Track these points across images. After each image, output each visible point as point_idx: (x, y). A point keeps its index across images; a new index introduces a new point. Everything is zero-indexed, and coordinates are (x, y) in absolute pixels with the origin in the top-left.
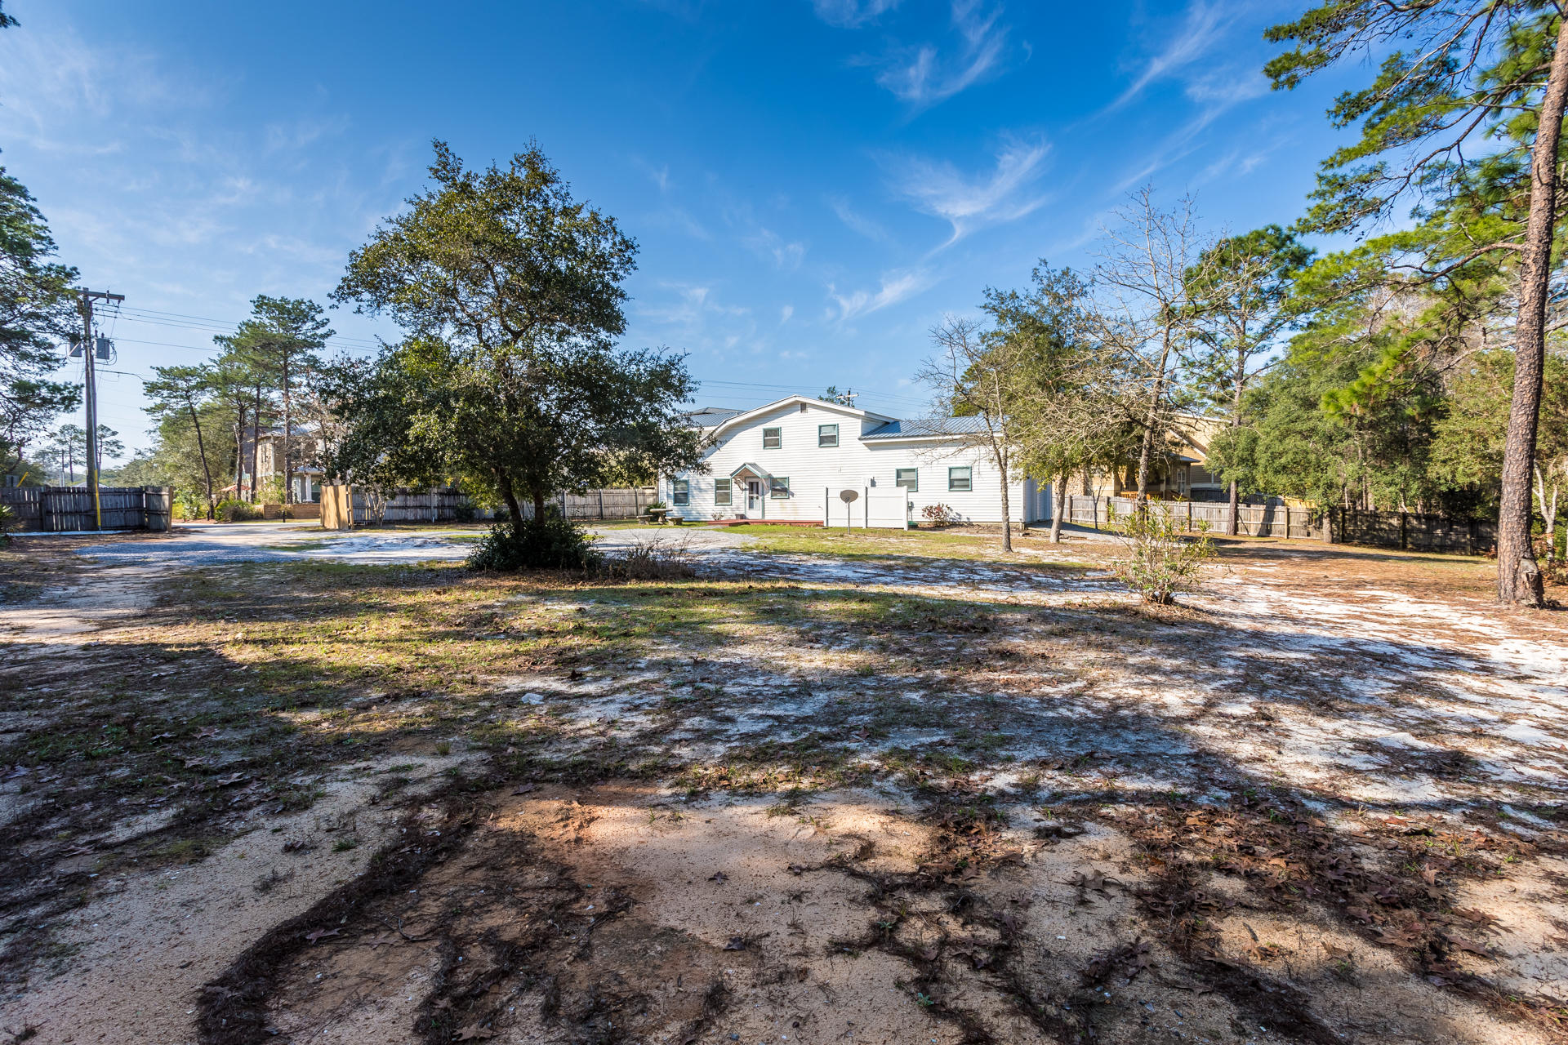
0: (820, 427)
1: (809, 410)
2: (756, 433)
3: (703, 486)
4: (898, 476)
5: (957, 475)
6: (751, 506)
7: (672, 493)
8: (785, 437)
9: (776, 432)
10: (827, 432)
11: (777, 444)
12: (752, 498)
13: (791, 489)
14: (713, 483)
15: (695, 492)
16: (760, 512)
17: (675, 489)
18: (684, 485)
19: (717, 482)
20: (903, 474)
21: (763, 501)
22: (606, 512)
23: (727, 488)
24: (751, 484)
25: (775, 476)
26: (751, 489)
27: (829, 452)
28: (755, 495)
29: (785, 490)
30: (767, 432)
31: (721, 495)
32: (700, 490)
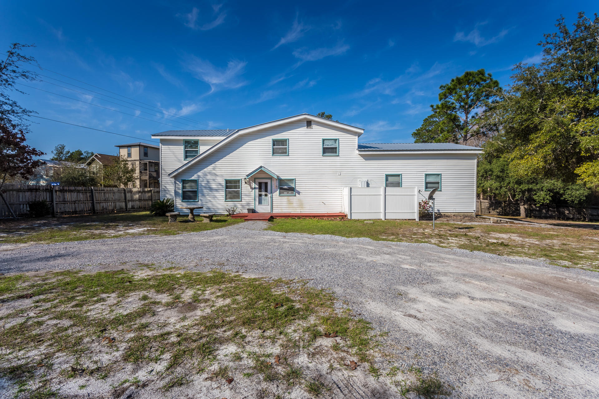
0: (324, 140)
1: (314, 126)
2: (266, 142)
3: (214, 186)
4: (387, 180)
5: (430, 179)
6: (260, 202)
7: (180, 191)
8: (292, 147)
9: (284, 142)
10: (329, 144)
11: (285, 152)
12: (260, 195)
13: (297, 189)
14: (224, 183)
15: (205, 191)
16: (269, 207)
17: (184, 187)
18: (193, 184)
19: (227, 182)
20: (389, 178)
21: (272, 197)
22: (98, 207)
23: (236, 187)
24: (260, 184)
25: (282, 178)
26: (260, 189)
27: (330, 160)
28: (263, 193)
29: (292, 189)
30: (275, 142)
31: (230, 192)
32: (211, 189)
